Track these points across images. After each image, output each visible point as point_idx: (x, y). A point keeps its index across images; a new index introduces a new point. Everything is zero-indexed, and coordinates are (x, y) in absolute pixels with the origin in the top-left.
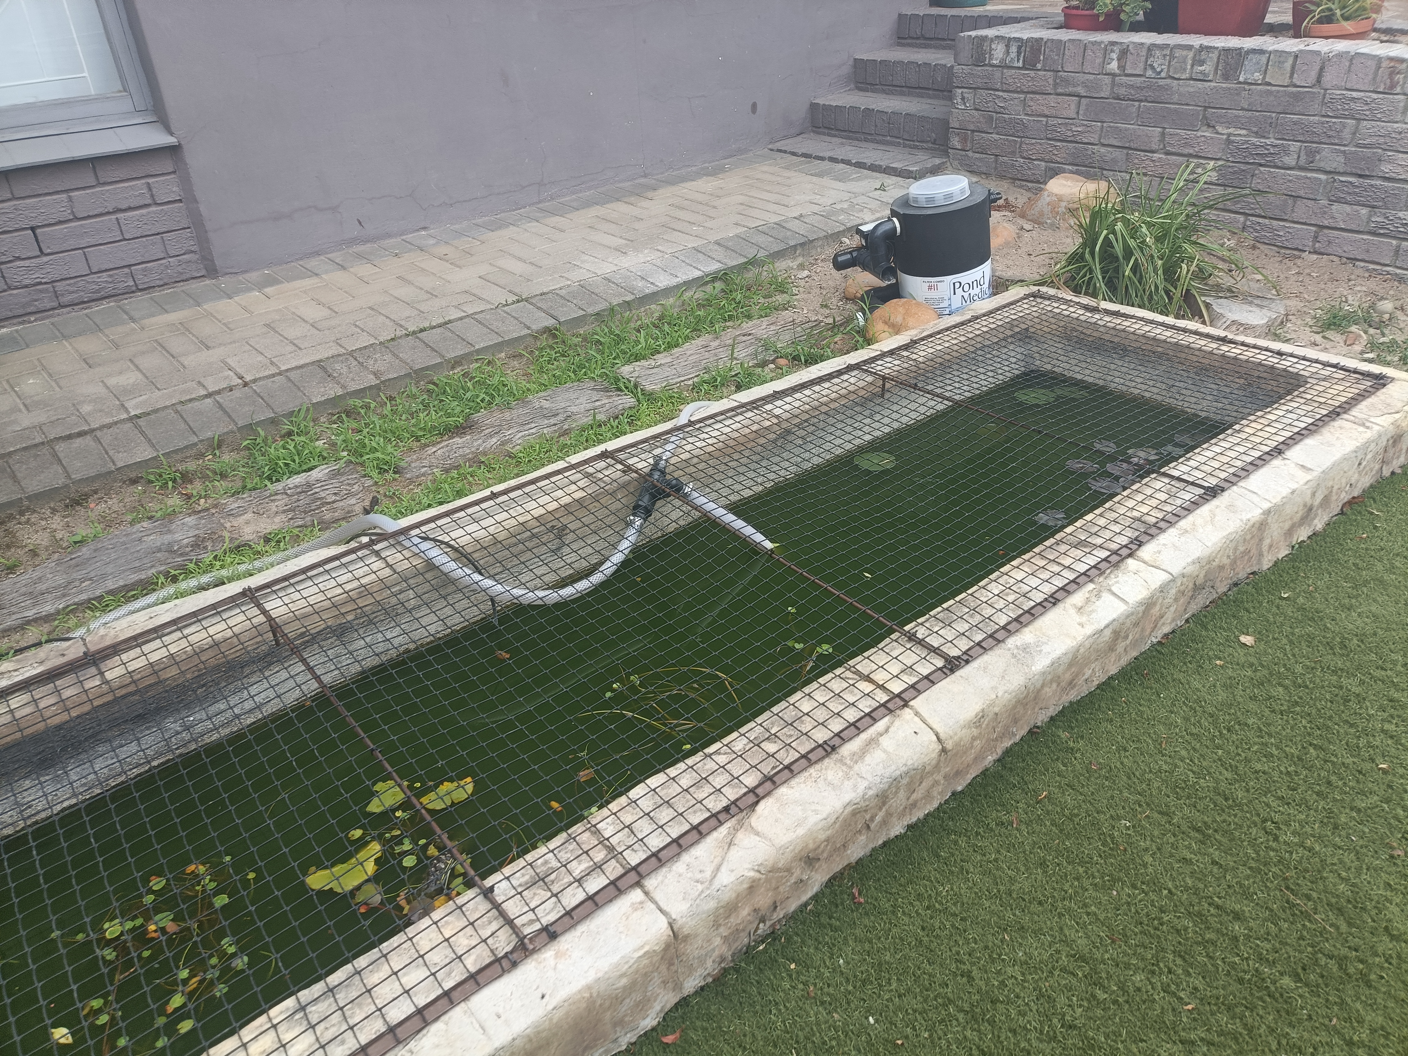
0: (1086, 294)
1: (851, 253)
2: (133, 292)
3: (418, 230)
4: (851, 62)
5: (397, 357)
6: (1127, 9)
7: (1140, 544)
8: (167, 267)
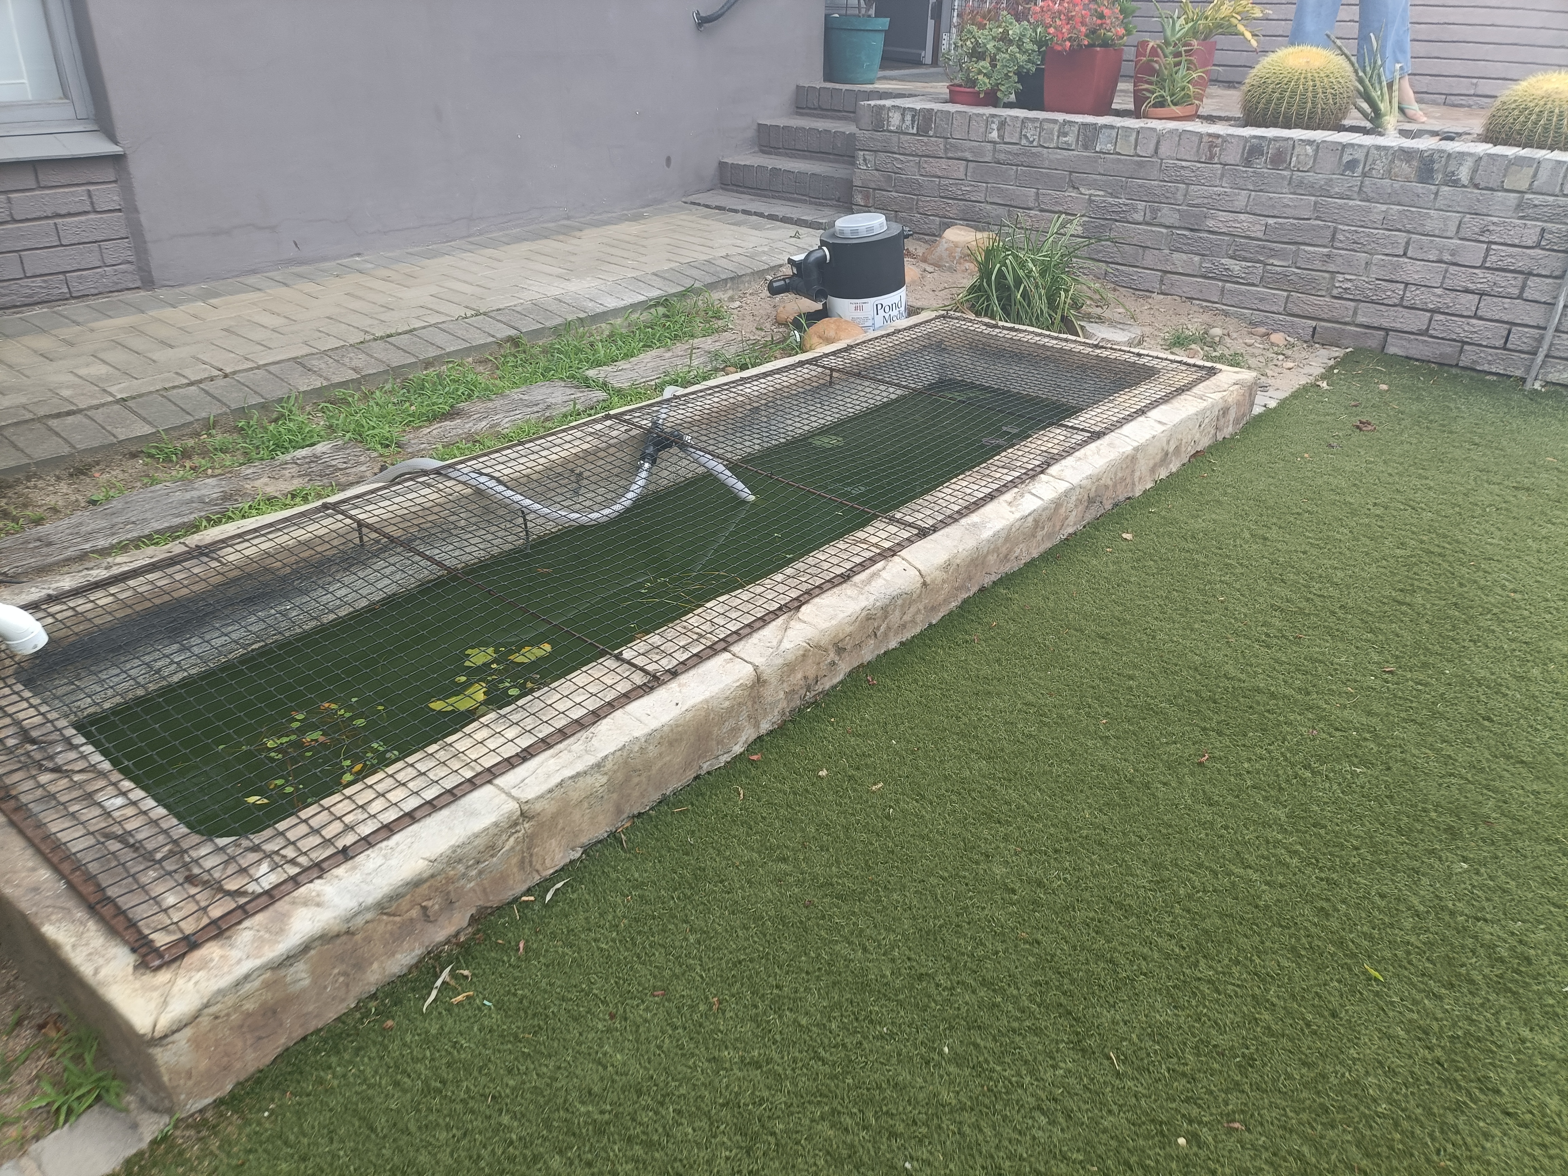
0: (986, 315)
1: (784, 279)
2: (67, 299)
3: (352, 256)
4: (755, 127)
5: (372, 357)
6: (1002, 88)
7: (1049, 465)
8: (102, 276)
